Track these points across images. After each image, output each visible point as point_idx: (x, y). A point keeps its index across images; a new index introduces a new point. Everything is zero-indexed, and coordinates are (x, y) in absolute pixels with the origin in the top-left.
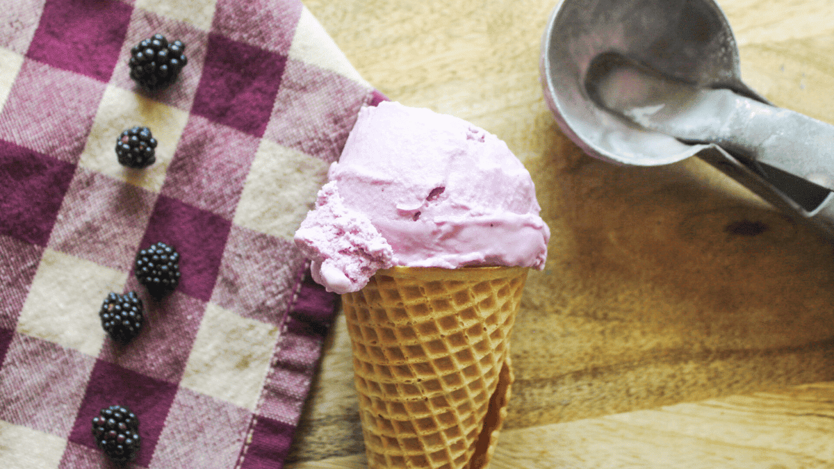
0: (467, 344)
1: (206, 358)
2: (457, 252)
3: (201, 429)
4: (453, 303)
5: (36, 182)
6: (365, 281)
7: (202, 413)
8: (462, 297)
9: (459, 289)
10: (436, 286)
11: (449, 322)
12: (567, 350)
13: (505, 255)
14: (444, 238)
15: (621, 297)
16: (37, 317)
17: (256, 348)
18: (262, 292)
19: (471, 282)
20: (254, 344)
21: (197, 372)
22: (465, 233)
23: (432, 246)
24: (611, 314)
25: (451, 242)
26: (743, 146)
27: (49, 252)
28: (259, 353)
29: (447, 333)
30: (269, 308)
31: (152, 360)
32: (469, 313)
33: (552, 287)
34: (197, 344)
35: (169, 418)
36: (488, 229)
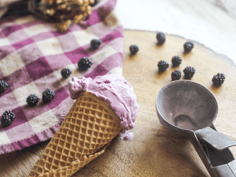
0: (87, 120)
1: (39, 120)
2: (101, 94)
3: (23, 132)
4: (91, 106)
5: (43, 69)
6: (77, 90)
7: (27, 129)
8: (95, 107)
9: (95, 104)
10: (90, 100)
11: (87, 111)
12: (120, 174)
13: (111, 103)
14: (101, 90)
15: (146, 172)
16: (18, 92)
17: (50, 123)
18: (62, 112)
19: (99, 104)
20: (51, 122)
21: (35, 121)
22: (106, 91)
23: (97, 90)
24: (139, 174)
25: (101, 91)
26: (201, 135)
27: (33, 83)
28: (50, 124)
29: (85, 114)
30: (61, 117)
31: (29, 113)
32: (93, 112)
33: (129, 157)
34: (40, 115)
35: (20, 125)
36: (112, 94)
